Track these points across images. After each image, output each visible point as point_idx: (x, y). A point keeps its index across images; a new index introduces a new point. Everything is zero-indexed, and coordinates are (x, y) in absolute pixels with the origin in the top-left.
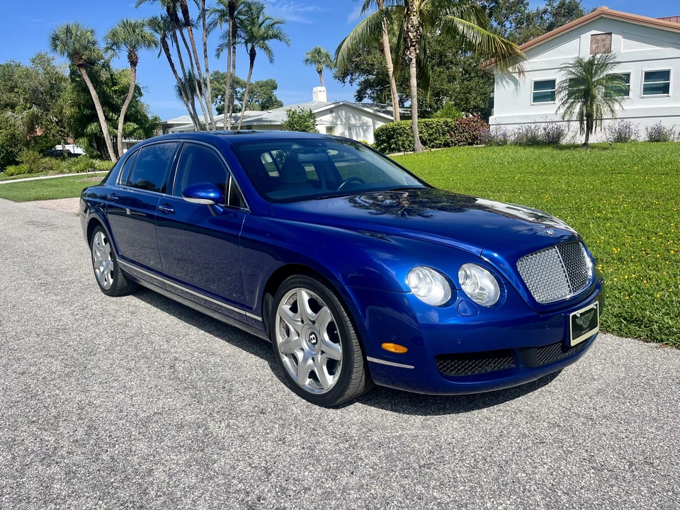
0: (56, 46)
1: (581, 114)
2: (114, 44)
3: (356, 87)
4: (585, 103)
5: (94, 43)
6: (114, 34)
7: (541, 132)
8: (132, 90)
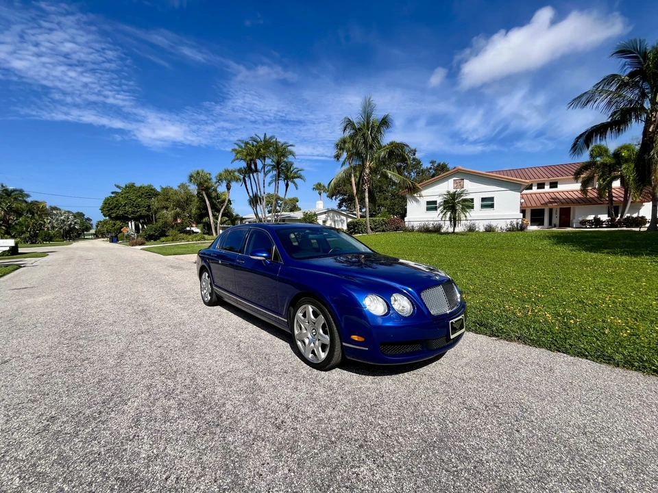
0: (191, 180)
1: (450, 218)
2: (220, 180)
3: (338, 202)
4: (452, 212)
5: (210, 179)
6: (220, 175)
7: (431, 226)
8: (227, 202)
